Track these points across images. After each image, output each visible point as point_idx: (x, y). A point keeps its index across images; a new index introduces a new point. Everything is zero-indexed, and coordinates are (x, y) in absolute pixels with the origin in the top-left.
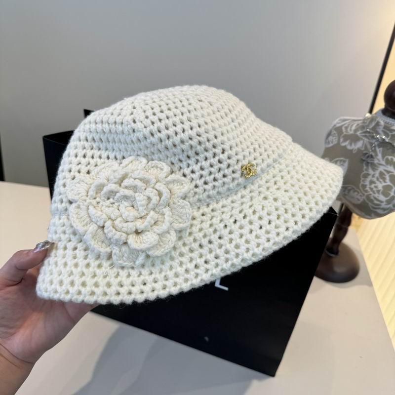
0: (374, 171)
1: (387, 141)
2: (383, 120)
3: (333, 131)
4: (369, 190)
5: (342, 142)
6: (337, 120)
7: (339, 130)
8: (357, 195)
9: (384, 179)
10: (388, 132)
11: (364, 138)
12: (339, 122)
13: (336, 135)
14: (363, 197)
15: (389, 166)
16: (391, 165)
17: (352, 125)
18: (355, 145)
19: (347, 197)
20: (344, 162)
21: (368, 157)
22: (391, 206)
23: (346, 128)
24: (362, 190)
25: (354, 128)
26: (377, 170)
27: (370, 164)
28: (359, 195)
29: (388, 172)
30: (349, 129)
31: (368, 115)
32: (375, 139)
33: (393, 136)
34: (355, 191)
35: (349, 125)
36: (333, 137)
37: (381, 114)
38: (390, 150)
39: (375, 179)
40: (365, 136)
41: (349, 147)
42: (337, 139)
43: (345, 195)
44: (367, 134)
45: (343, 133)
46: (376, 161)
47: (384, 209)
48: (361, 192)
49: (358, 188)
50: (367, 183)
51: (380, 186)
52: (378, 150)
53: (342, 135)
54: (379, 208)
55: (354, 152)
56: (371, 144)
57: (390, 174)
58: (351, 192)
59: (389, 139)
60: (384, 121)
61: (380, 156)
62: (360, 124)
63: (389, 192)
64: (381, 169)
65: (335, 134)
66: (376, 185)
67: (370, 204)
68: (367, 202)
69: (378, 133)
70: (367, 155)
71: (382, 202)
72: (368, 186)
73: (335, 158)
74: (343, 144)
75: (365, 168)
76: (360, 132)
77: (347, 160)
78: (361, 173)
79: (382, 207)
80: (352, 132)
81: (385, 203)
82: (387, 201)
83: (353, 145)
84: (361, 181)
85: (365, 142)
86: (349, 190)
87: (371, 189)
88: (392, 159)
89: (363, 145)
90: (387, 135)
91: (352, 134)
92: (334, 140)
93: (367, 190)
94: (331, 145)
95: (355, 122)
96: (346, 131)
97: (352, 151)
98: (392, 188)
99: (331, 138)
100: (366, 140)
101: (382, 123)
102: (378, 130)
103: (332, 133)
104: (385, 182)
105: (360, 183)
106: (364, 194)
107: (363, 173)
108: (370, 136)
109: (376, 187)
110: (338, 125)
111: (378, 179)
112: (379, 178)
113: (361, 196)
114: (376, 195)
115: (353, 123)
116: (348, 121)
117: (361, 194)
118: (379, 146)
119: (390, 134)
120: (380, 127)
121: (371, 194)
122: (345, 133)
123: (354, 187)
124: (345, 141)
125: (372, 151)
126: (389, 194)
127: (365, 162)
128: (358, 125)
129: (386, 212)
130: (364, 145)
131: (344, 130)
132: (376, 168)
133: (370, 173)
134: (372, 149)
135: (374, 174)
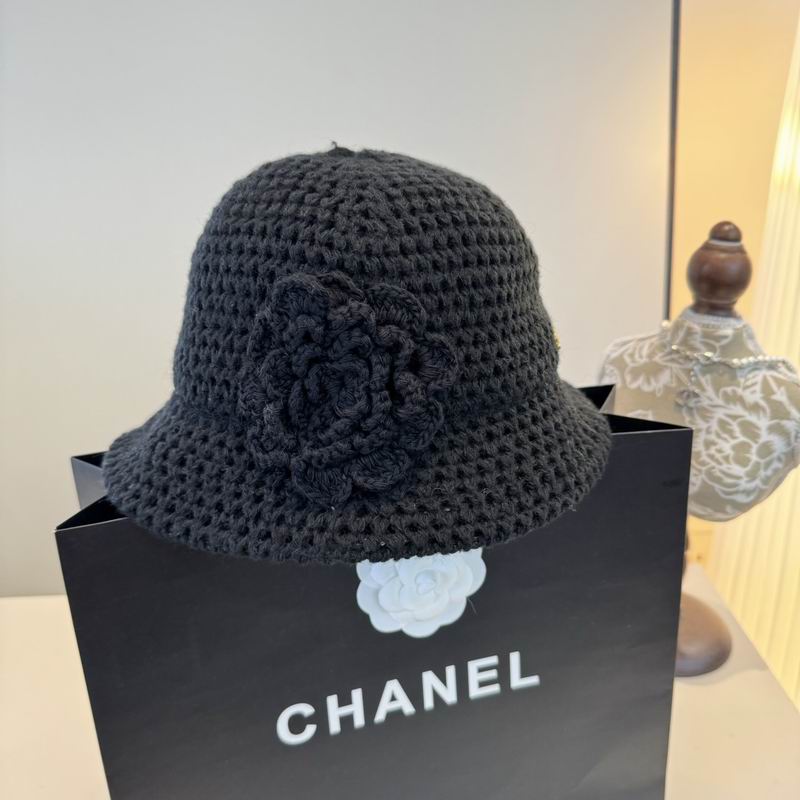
0: (707, 422)
1: (716, 360)
2: (701, 323)
3: (606, 366)
4: (708, 460)
6: (610, 347)
9: (731, 433)
10: (712, 342)
11: (669, 364)
13: (616, 372)
14: (700, 477)
15: (732, 406)
16: (735, 404)
17: (641, 349)
18: (657, 381)
21: (688, 396)
22: (757, 482)
23: (631, 355)
25: (645, 352)
26: (712, 418)
27: (695, 411)
29: (734, 417)
30: (637, 356)
31: (666, 324)
33: (723, 348)
35: (635, 349)
36: (611, 377)
37: (691, 314)
38: (726, 377)
39: (713, 437)
40: (673, 360)
41: (646, 388)
44: (675, 356)
45: (626, 365)
46: (705, 403)
47: (747, 493)
50: (700, 447)
51: (727, 447)
52: (703, 380)
53: (628, 370)
54: (737, 492)
55: (659, 395)
56: (688, 372)
57: (740, 420)
59: (717, 353)
60: (699, 324)
61: (710, 391)
62: (657, 343)
63: (748, 455)
64: (720, 414)
65: (612, 371)
66: (718, 447)
67: (717, 487)
68: (710, 483)
69: (693, 349)
70: (686, 394)
71: (739, 478)
72: (704, 453)
74: (634, 386)
75: (688, 419)
76: (660, 355)
79: (741, 488)
80: (645, 360)
81: (746, 479)
82: (748, 474)
83: (652, 380)
85: (675, 370)
87: (712, 457)
88: (734, 392)
89: (672, 377)
90: (712, 349)
91: (645, 364)
93: (704, 462)
96: (634, 361)
97: (653, 394)
98: (750, 446)
99: (607, 380)
100: (675, 366)
101: (697, 328)
102: (692, 342)
103: (607, 371)
104: (734, 438)
106: (700, 471)
108: (680, 358)
109: (720, 451)
110: (614, 355)
111: (718, 436)
112: (720, 432)
114: (724, 467)
116: (631, 344)
117: (694, 472)
118: (704, 373)
119: (717, 345)
120: (696, 336)
121: (713, 468)
122: (631, 365)
124: (635, 378)
125: (693, 383)
126: (749, 460)
127: (684, 410)
128: (652, 344)
129: (752, 498)
130: (674, 377)
131: (628, 360)
132: (708, 415)
133: (699, 427)
134: (691, 381)
135: (709, 428)
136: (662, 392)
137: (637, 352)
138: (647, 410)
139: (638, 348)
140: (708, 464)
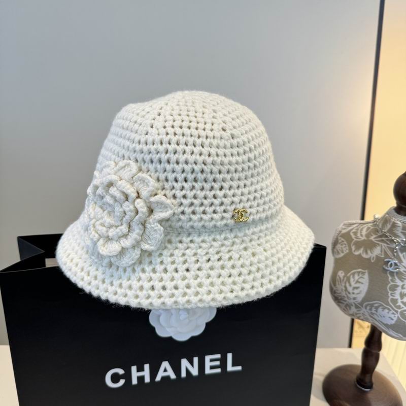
0: (402, 281)
2: (399, 220)
3: (339, 238)
4: (402, 306)
5: (354, 251)
6: (341, 226)
7: (347, 236)
8: (388, 313)
11: (380, 243)
12: (344, 227)
13: (345, 242)
14: (397, 315)
17: (362, 230)
18: (372, 253)
19: (375, 317)
20: (363, 273)
21: (391, 265)
23: (355, 233)
24: (393, 306)
25: (364, 232)
27: (395, 274)
28: (391, 312)
30: (359, 235)
32: (395, 242)
34: (384, 309)
35: (357, 229)
36: (342, 245)
37: (394, 211)
40: (382, 241)
41: (364, 256)
42: (347, 248)
43: (373, 314)
44: (383, 238)
45: (353, 240)
46: (402, 269)
48: (393, 309)
49: (388, 304)
50: (397, 296)
52: (401, 255)
53: (352, 244)
55: (372, 261)
56: (392, 250)
58: (380, 310)
61: (405, 262)
62: (372, 228)
65: (343, 241)
68: (404, 320)
69: (397, 236)
70: (389, 263)
72: (399, 301)
73: (352, 270)
74: (357, 253)
75: (390, 278)
76: (374, 236)
77: (366, 271)
78: (387, 285)
80: (364, 238)
83: (369, 252)
84: (389, 295)
85: (383, 247)
86: (377, 308)
89: (381, 251)
91: (364, 240)
92: (344, 249)
93: (400, 306)
94: (342, 255)
95: (364, 226)
96: (357, 237)
97: (369, 259)
99: (339, 247)
100: (383, 244)
101: (399, 224)
102: (396, 232)
103: (340, 241)
105: (388, 297)
106: (397, 312)
107: (390, 285)
108: (387, 240)
110: (344, 231)
113: (393, 314)
115: (362, 227)
116: (355, 226)
117: (393, 311)
120: (398, 228)
122: (355, 239)
123: (382, 303)
124: (358, 248)
125: (395, 257)
127: (388, 273)
128: (368, 228)
130: (383, 251)
131: (353, 236)
132: (404, 277)
133: (397, 284)
134: (394, 255)
135: (404, 285)
136: (375, 259)
137: (359, 231)
138: (365, 270)
139: (360, 229)
140: (403, 308)
